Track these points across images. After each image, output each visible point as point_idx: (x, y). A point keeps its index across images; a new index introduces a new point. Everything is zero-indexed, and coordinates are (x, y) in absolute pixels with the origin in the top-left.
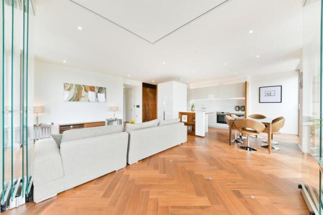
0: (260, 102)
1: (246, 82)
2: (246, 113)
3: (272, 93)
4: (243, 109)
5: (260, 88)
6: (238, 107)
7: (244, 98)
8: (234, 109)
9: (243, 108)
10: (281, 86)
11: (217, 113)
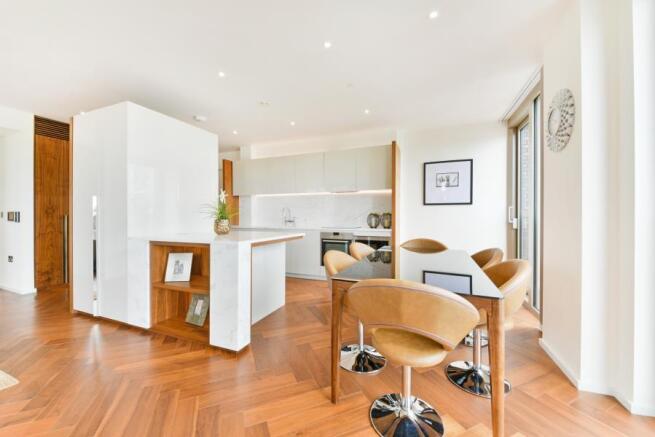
0: (425, 204)
1: (394, 143)
2: (393, 233)
3: (452, 177)
4: (386, 223)
5: (425, 164)
6: (376, 215)
7: (390, 191)
8: (366, 224)
9: (387, 219)
10: (471, 161)
11: (322, 234)
